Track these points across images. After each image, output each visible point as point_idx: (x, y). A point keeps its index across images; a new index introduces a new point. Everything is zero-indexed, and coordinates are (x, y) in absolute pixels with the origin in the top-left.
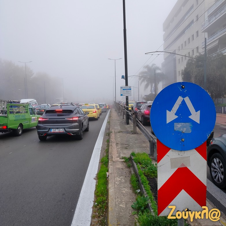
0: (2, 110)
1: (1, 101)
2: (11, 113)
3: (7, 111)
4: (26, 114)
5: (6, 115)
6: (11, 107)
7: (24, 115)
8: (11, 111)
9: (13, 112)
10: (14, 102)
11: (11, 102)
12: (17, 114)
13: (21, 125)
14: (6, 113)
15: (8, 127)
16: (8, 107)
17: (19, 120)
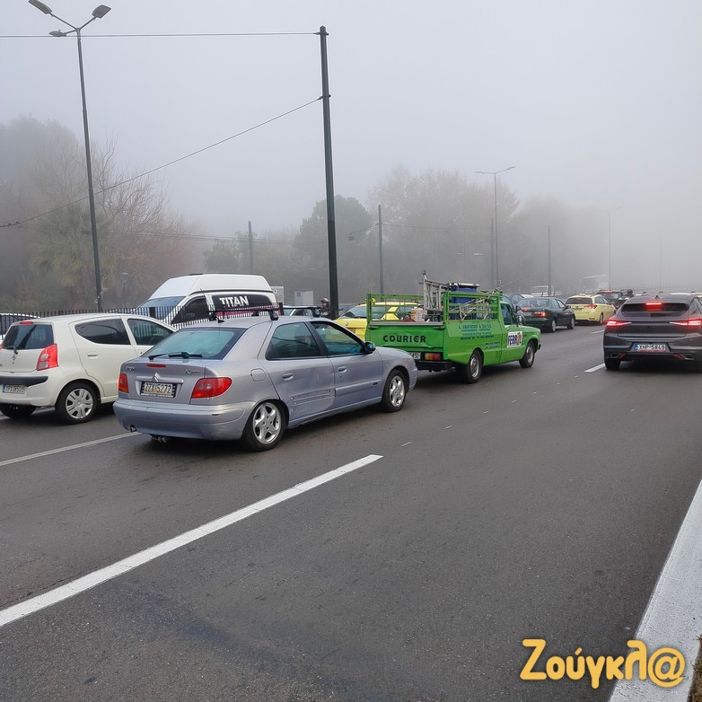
0: (432, 309)
1: (429, 285)
2: (452, 317)
3: (442, 313)
4: (493, 323)
5: (441, 323)
6: (454, 300)
7: (486, 323)
8: (453, 311)
9: (458, 314)
10: (461, 287)
11: (454, 288)
12: (469, 323)
13: (478, 353)
14: (439, 318)
15: (445, 358)
16: (445, 303)
17: (473, 338)
